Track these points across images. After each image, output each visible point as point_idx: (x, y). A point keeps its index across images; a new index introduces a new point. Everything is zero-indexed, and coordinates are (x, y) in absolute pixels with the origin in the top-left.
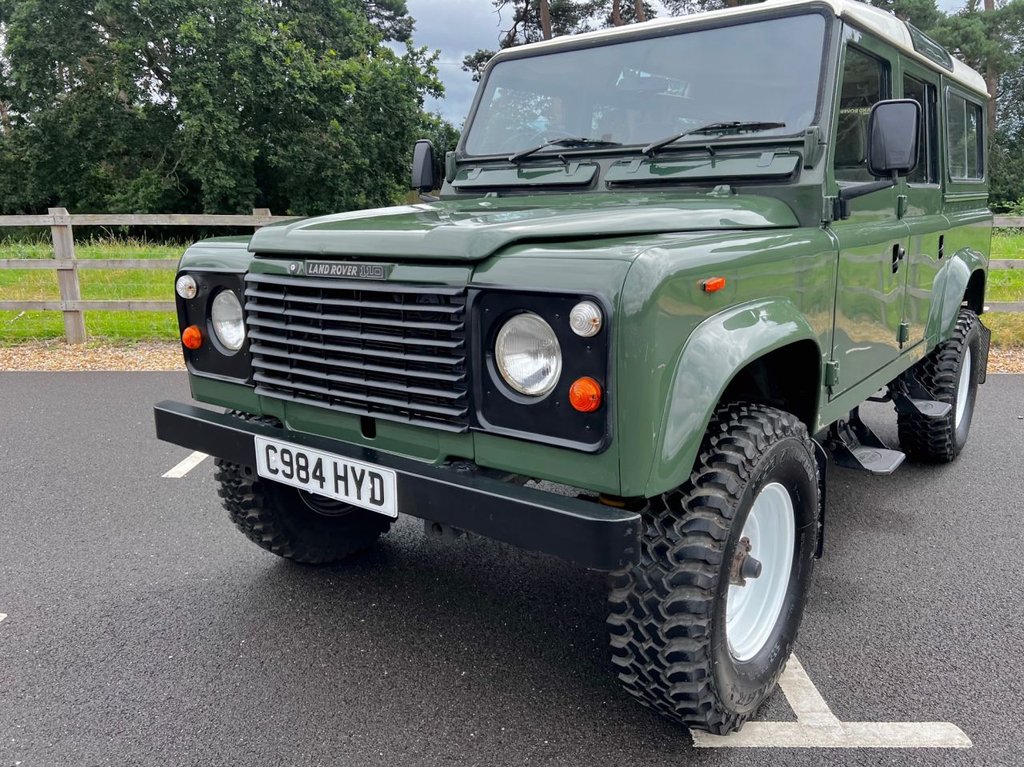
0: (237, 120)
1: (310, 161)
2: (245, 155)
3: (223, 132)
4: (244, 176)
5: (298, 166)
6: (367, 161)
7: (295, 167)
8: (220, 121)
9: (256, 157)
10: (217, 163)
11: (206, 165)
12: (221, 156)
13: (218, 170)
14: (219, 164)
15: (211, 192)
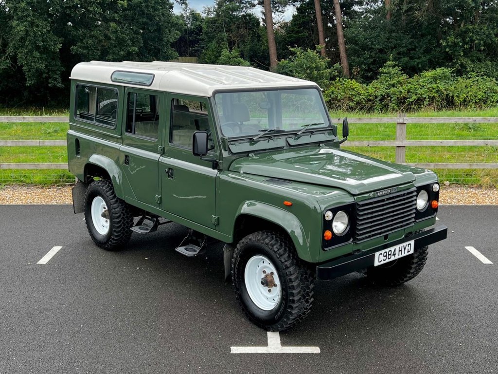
0: (49, 25)
1: (98, 50)
2: (53, 47)
3: (40, 33)
4: (53, 59)
5: (90, 53)
6: (136, 49)
7: (88, 53)
8: (37, 26)
9: (59, 49)
10: (34, 53)
11: (27, 53)
12: (38, 48)
13: (34, 57)
14: (37, 54)
15: (29, 71)
